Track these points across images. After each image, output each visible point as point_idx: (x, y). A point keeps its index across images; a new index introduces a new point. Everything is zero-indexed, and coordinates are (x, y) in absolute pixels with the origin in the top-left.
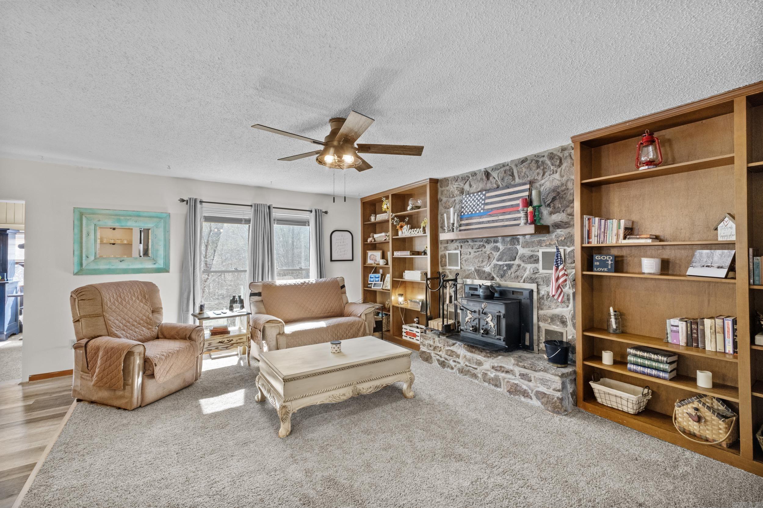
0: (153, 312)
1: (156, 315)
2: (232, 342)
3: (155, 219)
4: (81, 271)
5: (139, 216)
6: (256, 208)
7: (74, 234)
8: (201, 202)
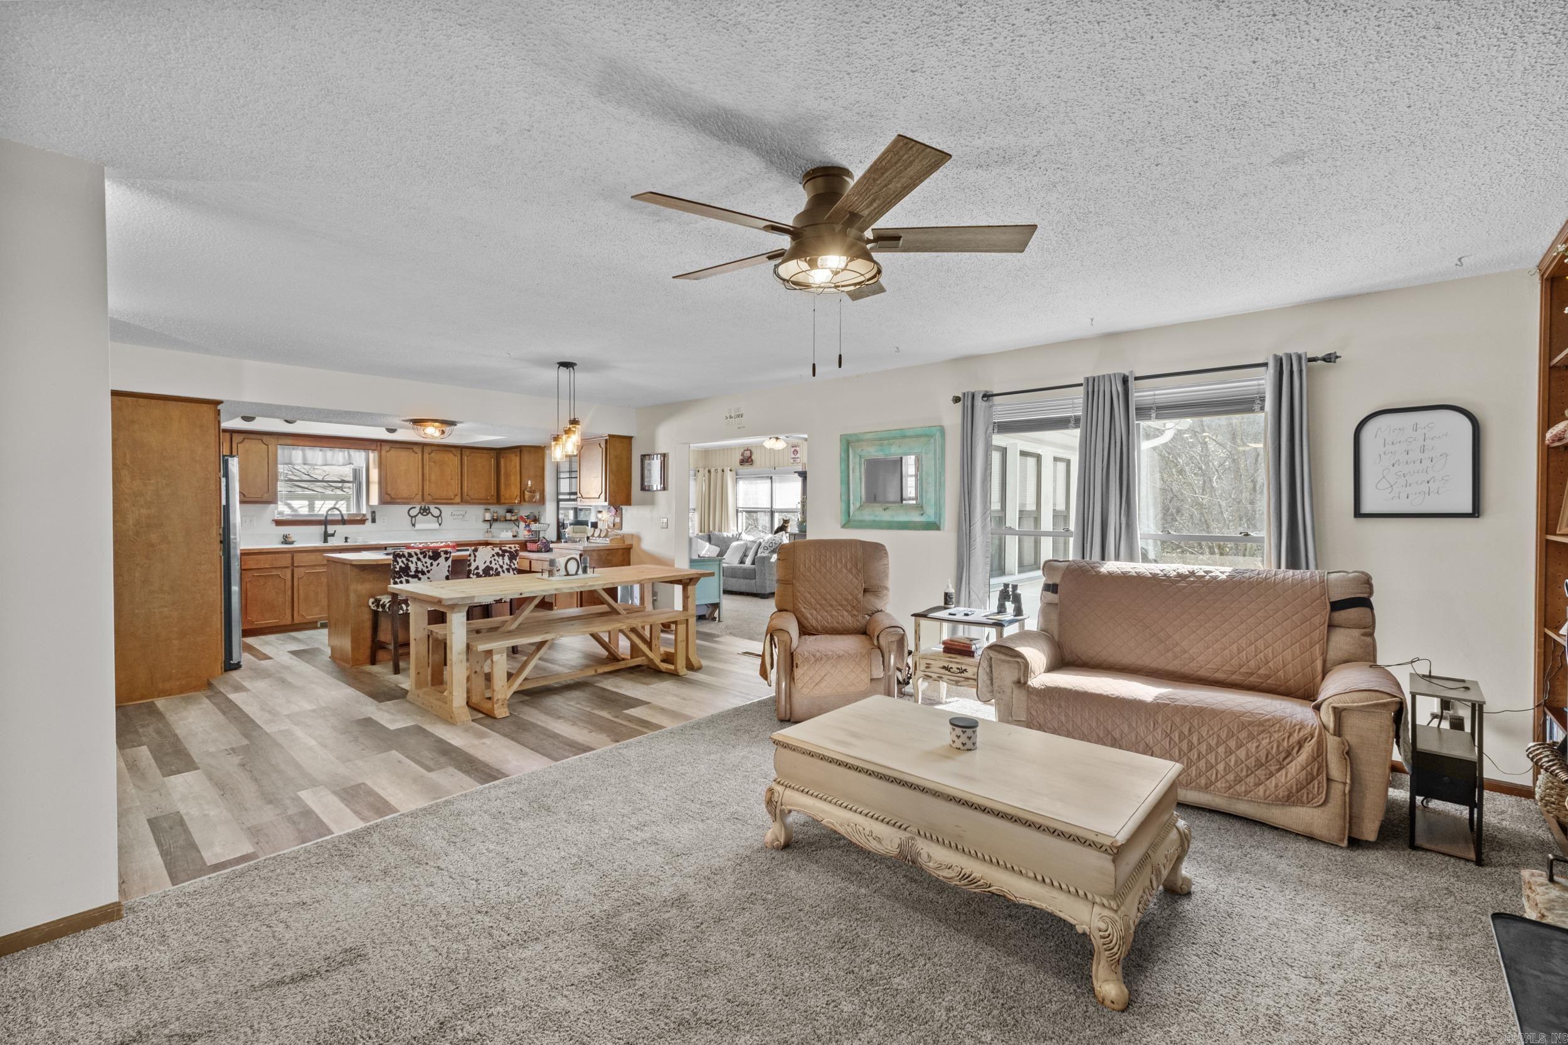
0: (865, 591)
1: (869, 596)
2: (965, 675)
3: (923, 439)
4: (848, 523)
5: (904, 437)
6: (1092, 386)
7: (841, 473)
8: (987, 396)
